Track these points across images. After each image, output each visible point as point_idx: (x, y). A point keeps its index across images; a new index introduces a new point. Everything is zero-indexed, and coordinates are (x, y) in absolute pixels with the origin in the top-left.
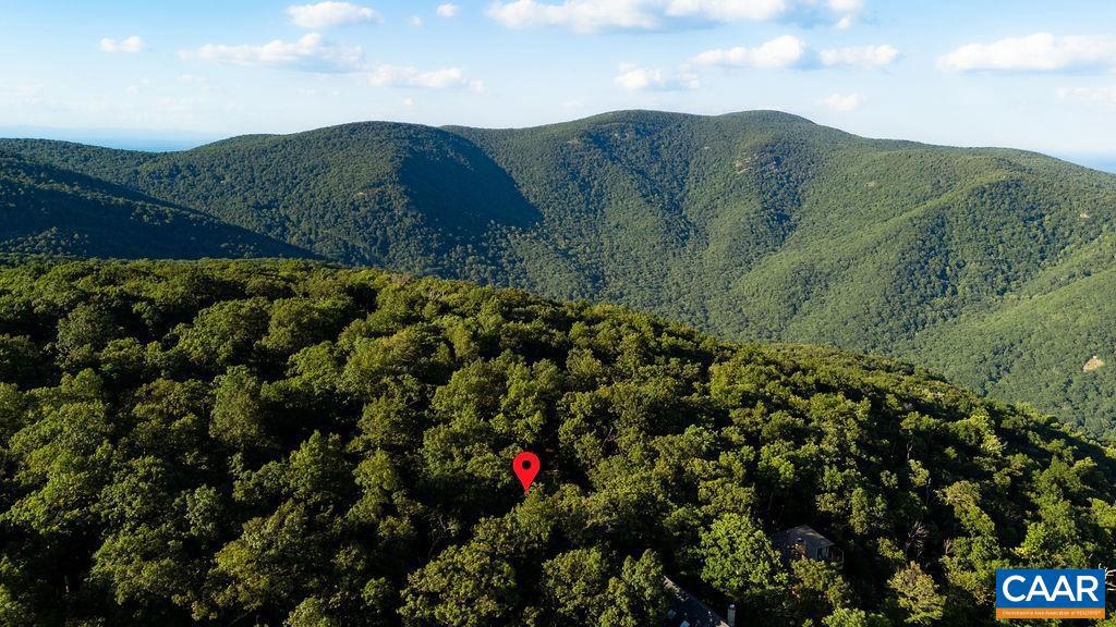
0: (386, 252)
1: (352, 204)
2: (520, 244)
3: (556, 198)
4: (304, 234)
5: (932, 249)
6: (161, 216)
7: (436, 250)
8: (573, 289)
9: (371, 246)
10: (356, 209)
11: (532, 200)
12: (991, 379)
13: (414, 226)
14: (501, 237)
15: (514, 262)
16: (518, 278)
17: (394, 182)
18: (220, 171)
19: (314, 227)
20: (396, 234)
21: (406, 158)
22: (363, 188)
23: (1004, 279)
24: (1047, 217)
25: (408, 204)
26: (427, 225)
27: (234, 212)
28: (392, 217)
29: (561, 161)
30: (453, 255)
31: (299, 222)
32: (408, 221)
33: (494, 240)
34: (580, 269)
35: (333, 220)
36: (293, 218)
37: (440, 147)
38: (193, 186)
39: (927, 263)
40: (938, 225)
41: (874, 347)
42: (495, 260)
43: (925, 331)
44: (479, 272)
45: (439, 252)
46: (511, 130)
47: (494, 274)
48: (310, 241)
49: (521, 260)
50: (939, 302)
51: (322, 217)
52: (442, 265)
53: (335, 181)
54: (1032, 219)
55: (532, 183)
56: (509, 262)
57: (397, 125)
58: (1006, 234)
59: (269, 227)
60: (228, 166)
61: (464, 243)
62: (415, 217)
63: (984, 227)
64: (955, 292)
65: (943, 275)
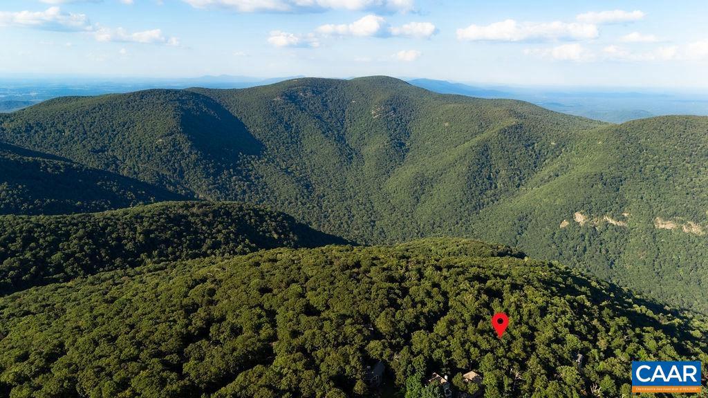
0: (183, 177)
1: (156, 147)
2: (259, 166)
3: (272, 135)
4: (131, 169)
5: (483, 163)
6: (58, 168)
7: (213, 174)
8: (297, 194)
9: (174, 173)
10: (160, 150)
11: (258, 137)
12: (519, 234)
13: (197, 160)
14: (248, 163)
15: (258, 178)
16: (263, 188)
17: (180, 132)
18: (60, 127)
19: (135, 163)
20: (188, 165)
21: (182, 115)
22: (161, 137)
23: (519, 180)
24: (536, 145)
25: (191, 146)
26: (205, 158)
27: (81, 156)
28: (183, 154)
29: (271, 111)
30: (223, 176)
31: (124, 160)
32: (193, 157)
33: (244, 165)
34: (298, 181)
35: (146, 159)
36: (120, 158)
37: (197, 104)
38: (44, 137)
39: (481, 172)
40: (484, 150)
41: (461, 219)
42: (247, 178)
43: (484, 210)
44: (240, 186)
45: (215, 175)
46: (235, 90)
47: (249, 187)
48: (135, 173)
49: (262, 177)
50: (489, 192)
51: (139, 156)
52: (218, 183)
53: (141, 132)
54: (529, 146)
55: (256, 126)
56: (256, 178)
57: (168, 91)
58: (517, 154)
59: (107, 165)
60: (64, 124)
61: (228, 169)
62: (197, 154)
63: (507, 151)
64: (496, 187)
65: (489, 178)
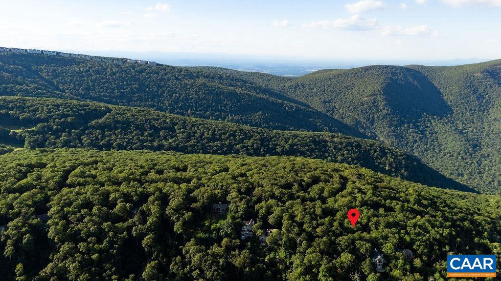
0: (373, 125)
1: (361, 103)
2: (437, 125)
3: (462, 103)
4: (341, 115)
6: (292, 107)
7: (395, 125)
8: (461, 150)
9: (367, 121)
10: (363, 105)
11: (449, 103)
13: (387, 114)
14: (428, 121)
15: (433, 133)
16: (433, 141)
17: (381, 94)
18: (312, 86)
19: (345, 112)
20: (378, 117)
21: (388, 83)
22: (365, 97)
25: (386, 104)
26: (393, 114)
27: (316, 105)
28: (377, 110)
29: (469, 84)
30: (403, 128)
31: (339, 109)
32: (384, 112)
33: (425, 122)
34: (467, 140)
35: (353, 109)
36: (337, 107)
37: (405, 77)
38: (303, 92)
42: (422, 132)
44: (413, 137)
45: (396, 126)
46: (445, 67)
47: (421, 139)
48: (342, 118)
49: (436, 133)
51: (349, 108)
52: (397, 132)
53: (356, 92)
55: (450, 96)
56: (430, 133)
57: (387, 67)
59: (328, 111)
60: (316, 85)
61: (409, 123)
62: (388, 110)
